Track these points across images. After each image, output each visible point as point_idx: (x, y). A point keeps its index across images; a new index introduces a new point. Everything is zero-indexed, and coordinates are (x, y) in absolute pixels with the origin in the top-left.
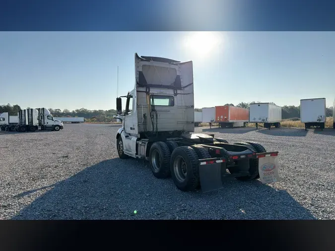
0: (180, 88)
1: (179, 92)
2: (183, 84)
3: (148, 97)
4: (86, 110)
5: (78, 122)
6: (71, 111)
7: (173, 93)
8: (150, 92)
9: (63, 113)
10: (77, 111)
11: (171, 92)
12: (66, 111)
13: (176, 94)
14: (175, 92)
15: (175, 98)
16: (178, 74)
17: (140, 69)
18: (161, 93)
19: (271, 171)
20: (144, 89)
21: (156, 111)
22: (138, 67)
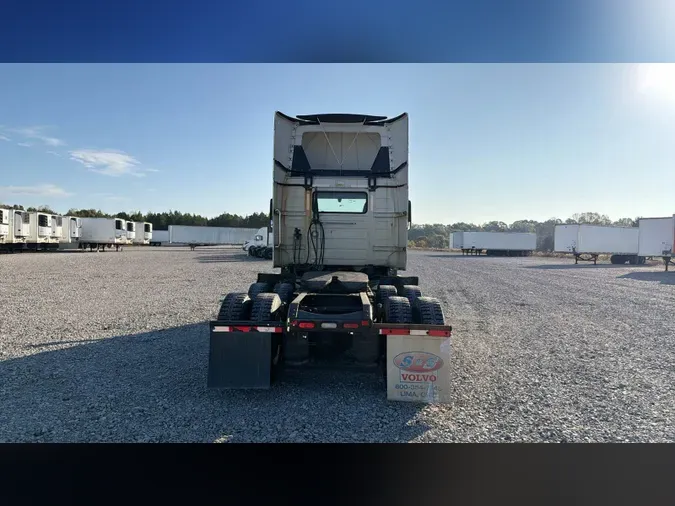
0: (387, 174)
1: (381, 181)
2: (393, 166)
3: (308, 195)
7: (367, 186)
8: (314, 186)
11: (362, 184)
13: (373, 188)
14: (372, 184)
15: (371, 195)
16: (383, 145)
17: (299, 142)
18: (338, 186)
19: (430, 374)
20: (301, 180)
21: (321, 224)
22: (294, 138)
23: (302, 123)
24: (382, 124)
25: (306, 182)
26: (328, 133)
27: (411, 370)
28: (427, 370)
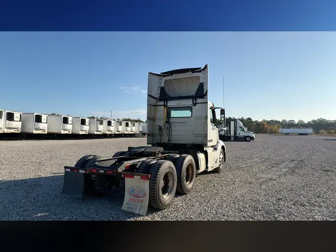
0: (202, 96)
2: (205, 92)
3: (165, 110)
4: (324, 120)
5: (306, 134)
6: (306, 122)
7: (192, 103)
8: (168, 105)
9: (297, 124)
10: (314, 121)
12: (301, 121)
13: (195, 104)
14: (194, 102)
15: (194, 108)
16: (201, 82)
17: (163, 85)
18: (178, 104)
19: (141, 199)
20: (162, 103)
21: (170, 123)
22: (161, 83)
23: (164, 76)
24: (200, 71)
25: (164, 103)
26: (174, 79)
27: (134, 196)
28: (140, 197)
